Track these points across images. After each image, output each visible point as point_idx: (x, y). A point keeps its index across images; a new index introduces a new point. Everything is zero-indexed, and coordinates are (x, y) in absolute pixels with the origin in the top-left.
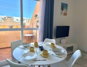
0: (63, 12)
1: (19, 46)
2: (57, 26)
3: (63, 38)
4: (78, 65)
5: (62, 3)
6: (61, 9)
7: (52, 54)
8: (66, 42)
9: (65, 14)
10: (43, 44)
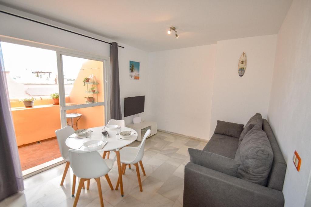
0: (134, 74)
1: (69, 136)
2: (125, 98)
3: (136, 115)
4: (156, 151)
5: (130, 62)
6: (130, 70)
7: (120, 139)
8: (141, 121)
9: (137, 78)
10: (106, 128)
